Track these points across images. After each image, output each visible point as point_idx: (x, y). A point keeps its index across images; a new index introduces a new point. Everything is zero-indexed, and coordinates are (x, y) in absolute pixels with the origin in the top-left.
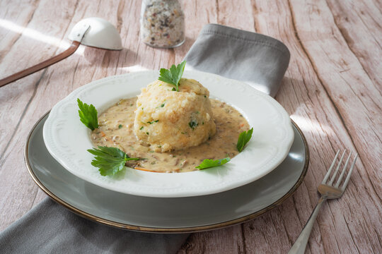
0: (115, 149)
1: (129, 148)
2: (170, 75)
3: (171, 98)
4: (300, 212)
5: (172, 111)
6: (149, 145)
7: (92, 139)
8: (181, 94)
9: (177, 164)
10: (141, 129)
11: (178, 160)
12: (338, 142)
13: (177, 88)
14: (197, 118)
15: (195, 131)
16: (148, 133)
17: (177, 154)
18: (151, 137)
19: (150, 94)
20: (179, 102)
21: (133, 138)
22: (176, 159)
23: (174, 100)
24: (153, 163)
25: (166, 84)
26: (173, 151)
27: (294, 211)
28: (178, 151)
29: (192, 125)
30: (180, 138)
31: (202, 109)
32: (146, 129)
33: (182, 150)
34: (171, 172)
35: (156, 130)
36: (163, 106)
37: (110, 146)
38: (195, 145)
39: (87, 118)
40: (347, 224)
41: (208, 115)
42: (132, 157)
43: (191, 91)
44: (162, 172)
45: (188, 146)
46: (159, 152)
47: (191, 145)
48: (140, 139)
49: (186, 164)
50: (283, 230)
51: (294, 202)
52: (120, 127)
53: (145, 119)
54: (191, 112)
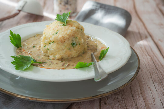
0: (29, 57)
1: (37, 57)
2: (62, 18)
3: (62, 29)
4: (134, 96)
5: (61, 36)
6: (49, 56)
7: (17, 52)
8: (67, 27)
9: (63, 65)
10: (44, 47)
11: (64, 63)
12: (157, 61)
13: (65, 24)
14: (76, 41)
15: (75, 48)
16: (48, 49)
17: (64, 61)
18: (50, 51)
19: (50, 28)
20: (66, 31)
21: (40, 52)
22: (63, 63)
23: (63, 30)
24: (50, 65)
25: (60, 22)
26: (62, 59)
27: (131, 95)
28: (65, 59)
29: (73, 44)
30: (66, 52)
31: (79, 36)
32: (47, 47)
33: (67, 59)
34: (59, 69)
35: (52, 47)
36: (57, 33)
37: (26, 55)
38: (75, 56)
39: (15, 42)
40: (162, 103)
41: (82, 40)
42: (38, 62)
43: (73, 26)
44: (54, 69)
45: (70, 57)
46: (54, 59)
47: (72, 56)
48: (44, 53)
49: (68, 65)
50: (124, 105)
51: (131, 90)
52: (34, 47)
53: (47, 41)
54: (72, 37)
